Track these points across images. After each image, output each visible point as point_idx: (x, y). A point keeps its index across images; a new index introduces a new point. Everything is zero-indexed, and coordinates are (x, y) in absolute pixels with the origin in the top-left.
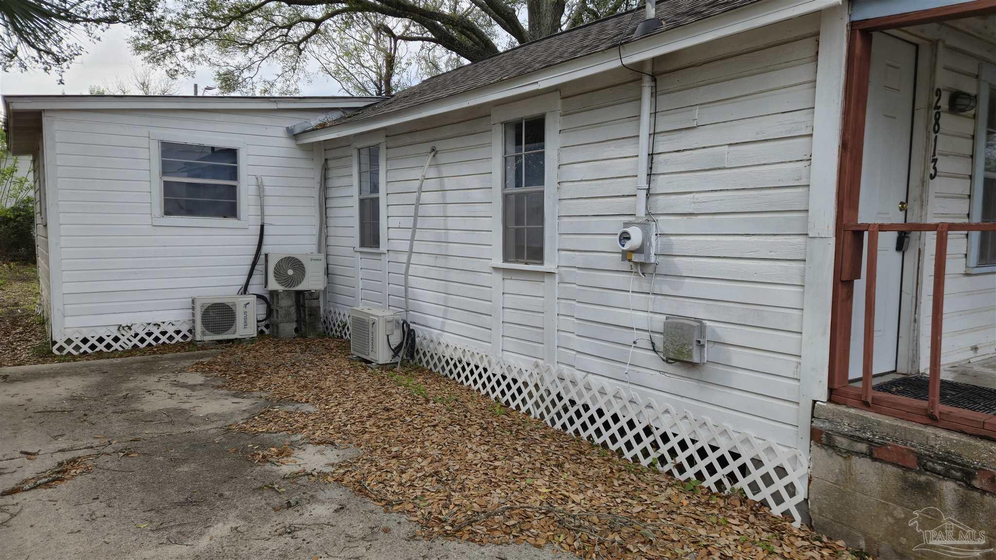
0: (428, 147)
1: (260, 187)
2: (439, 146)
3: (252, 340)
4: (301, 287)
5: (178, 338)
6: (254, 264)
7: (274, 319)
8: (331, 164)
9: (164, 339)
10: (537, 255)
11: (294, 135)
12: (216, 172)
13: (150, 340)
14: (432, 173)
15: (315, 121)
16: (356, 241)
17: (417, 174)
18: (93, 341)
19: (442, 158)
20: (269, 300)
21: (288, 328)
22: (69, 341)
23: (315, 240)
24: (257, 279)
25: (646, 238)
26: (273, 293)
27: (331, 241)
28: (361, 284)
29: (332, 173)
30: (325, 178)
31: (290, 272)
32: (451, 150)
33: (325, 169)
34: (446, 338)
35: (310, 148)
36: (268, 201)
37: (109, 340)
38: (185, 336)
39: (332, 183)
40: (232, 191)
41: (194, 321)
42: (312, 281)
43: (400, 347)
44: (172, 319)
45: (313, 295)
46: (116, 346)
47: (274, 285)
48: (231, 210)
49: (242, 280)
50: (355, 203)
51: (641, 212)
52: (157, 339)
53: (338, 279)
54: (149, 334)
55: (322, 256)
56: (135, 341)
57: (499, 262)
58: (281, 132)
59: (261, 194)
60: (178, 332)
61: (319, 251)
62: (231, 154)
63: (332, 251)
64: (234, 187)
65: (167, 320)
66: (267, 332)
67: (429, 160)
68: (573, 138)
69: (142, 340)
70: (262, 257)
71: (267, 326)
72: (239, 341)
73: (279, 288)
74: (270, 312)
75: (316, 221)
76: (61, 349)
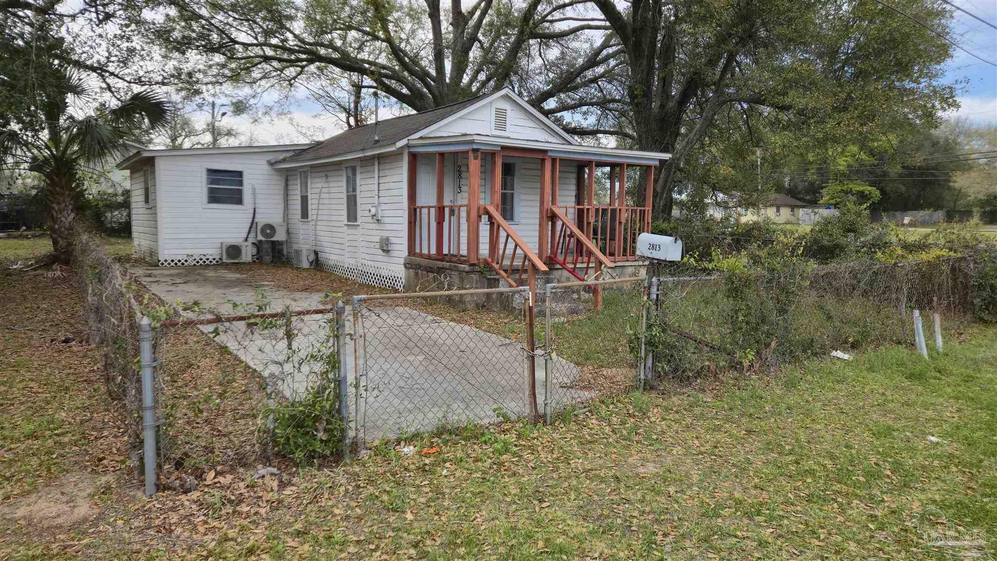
0: (324, 174)
1: (254, 189)
2: (329, 174)
3: (249, 263)
4: (273, 239)
5: (214, 262)
6: (251, 228)
7: (261, 254)
8: (289, 178)
9: (207, 262)
10: (355, 220)
11: (271, 164)
12: (231, 183)
13: (201, 262)
14: (326, 185)
15: (281, 156)
16: (299, 217)
17: (320, 185)
18: (176, 261)
19: (330, 179)
20: (258, 245)
21: (268, 259)
22: (166, 261)
23: (282, 216)
24: (252, 235)
25: (377, 211)
26: (260, 242)
27: (290, 217)
28: (302, 237)
29: (290, 183)
30: (287, 185)
31: (268, 231)
32: (332, 176)
33: (287, 180)
34: (332, 257)
35: (280, 171)
36: (258, 196)
37: (183, 261)
38: (217, 262)
39: (290, 187)
40: (240, 192)
41: (222, 253)
42: (280, 236)
43: (312, 262)
44: (211, 253)
45: (280, 243)
46: (186, 264)
47: (260, 237)
48: (239, 201)
49: (245, 236)
50: (299, 198)
51: (377, 203)
52: (204, 262)
53: (292, 236)
54: (201, 259)
55: (285, 224)
56: (195, 262)
57: (346, 222)
58: (265, 162)
59: (254, 194)
60: (214, 259)
61: (284, 221)
62: (240, 174)
63: (290, 221)
64: (241, 190)
65: (209, 253)
66: (257, 261)
67: (324, 179)
68: (364, 176)
69: (198, 262)
70: (255, 224)
71: (257, 259)
72: (244, 263)
73: (263, 239)
74: (258, 251)
75: (282, 206)
76: (162, 264)
